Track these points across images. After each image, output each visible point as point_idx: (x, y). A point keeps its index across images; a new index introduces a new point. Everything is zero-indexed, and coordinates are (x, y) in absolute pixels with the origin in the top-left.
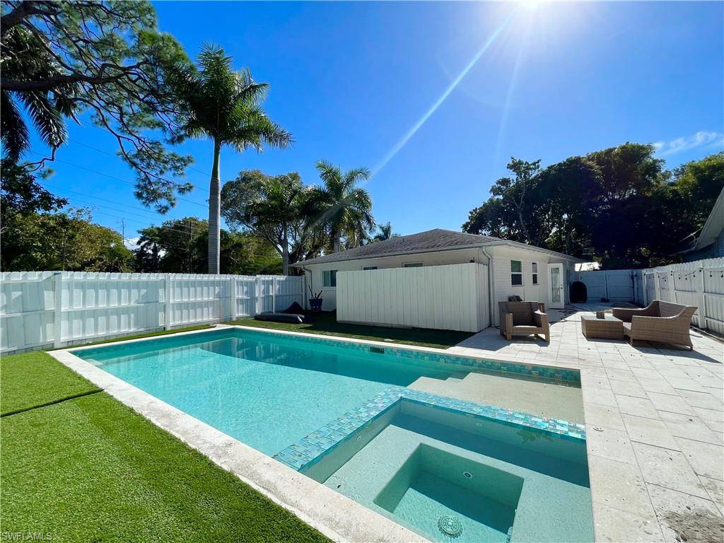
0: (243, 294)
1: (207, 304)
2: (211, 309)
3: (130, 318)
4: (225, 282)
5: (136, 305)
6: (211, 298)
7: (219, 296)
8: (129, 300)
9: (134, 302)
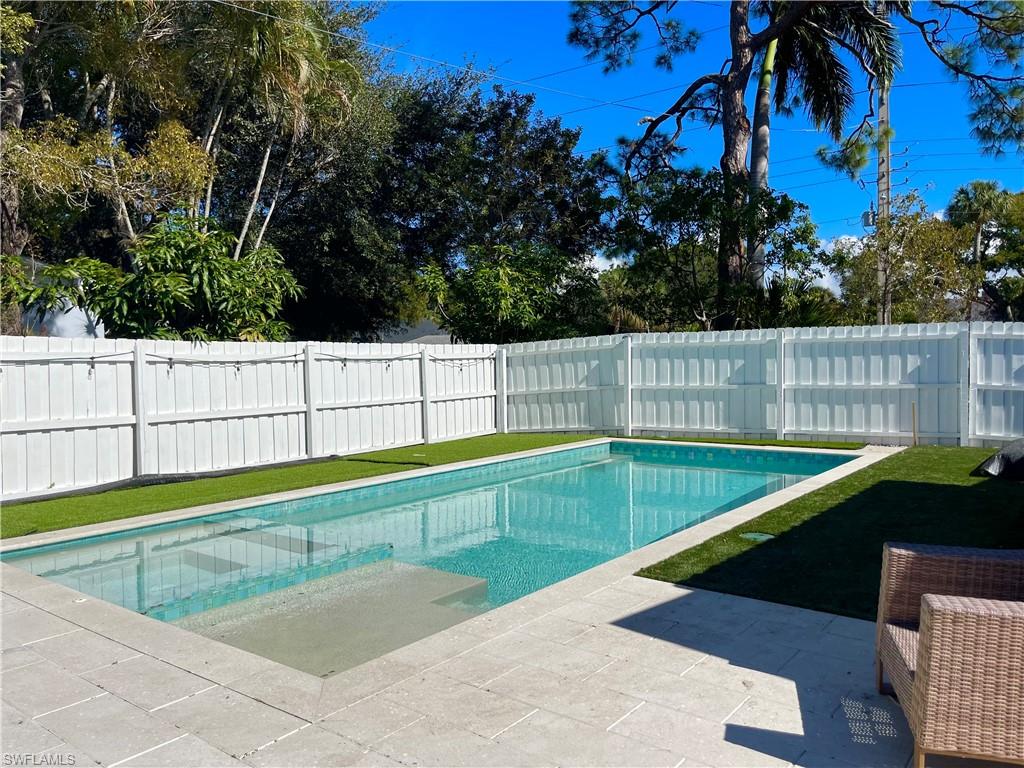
0: (1008, 377)
1: (882, 396)
2: (891, 408)
3: (717, 409)
4: (940, 342)
5: (727, 386)
6: (893, 383)
7: (918, 377)
8: (714, 377)
9: (724, 382)
